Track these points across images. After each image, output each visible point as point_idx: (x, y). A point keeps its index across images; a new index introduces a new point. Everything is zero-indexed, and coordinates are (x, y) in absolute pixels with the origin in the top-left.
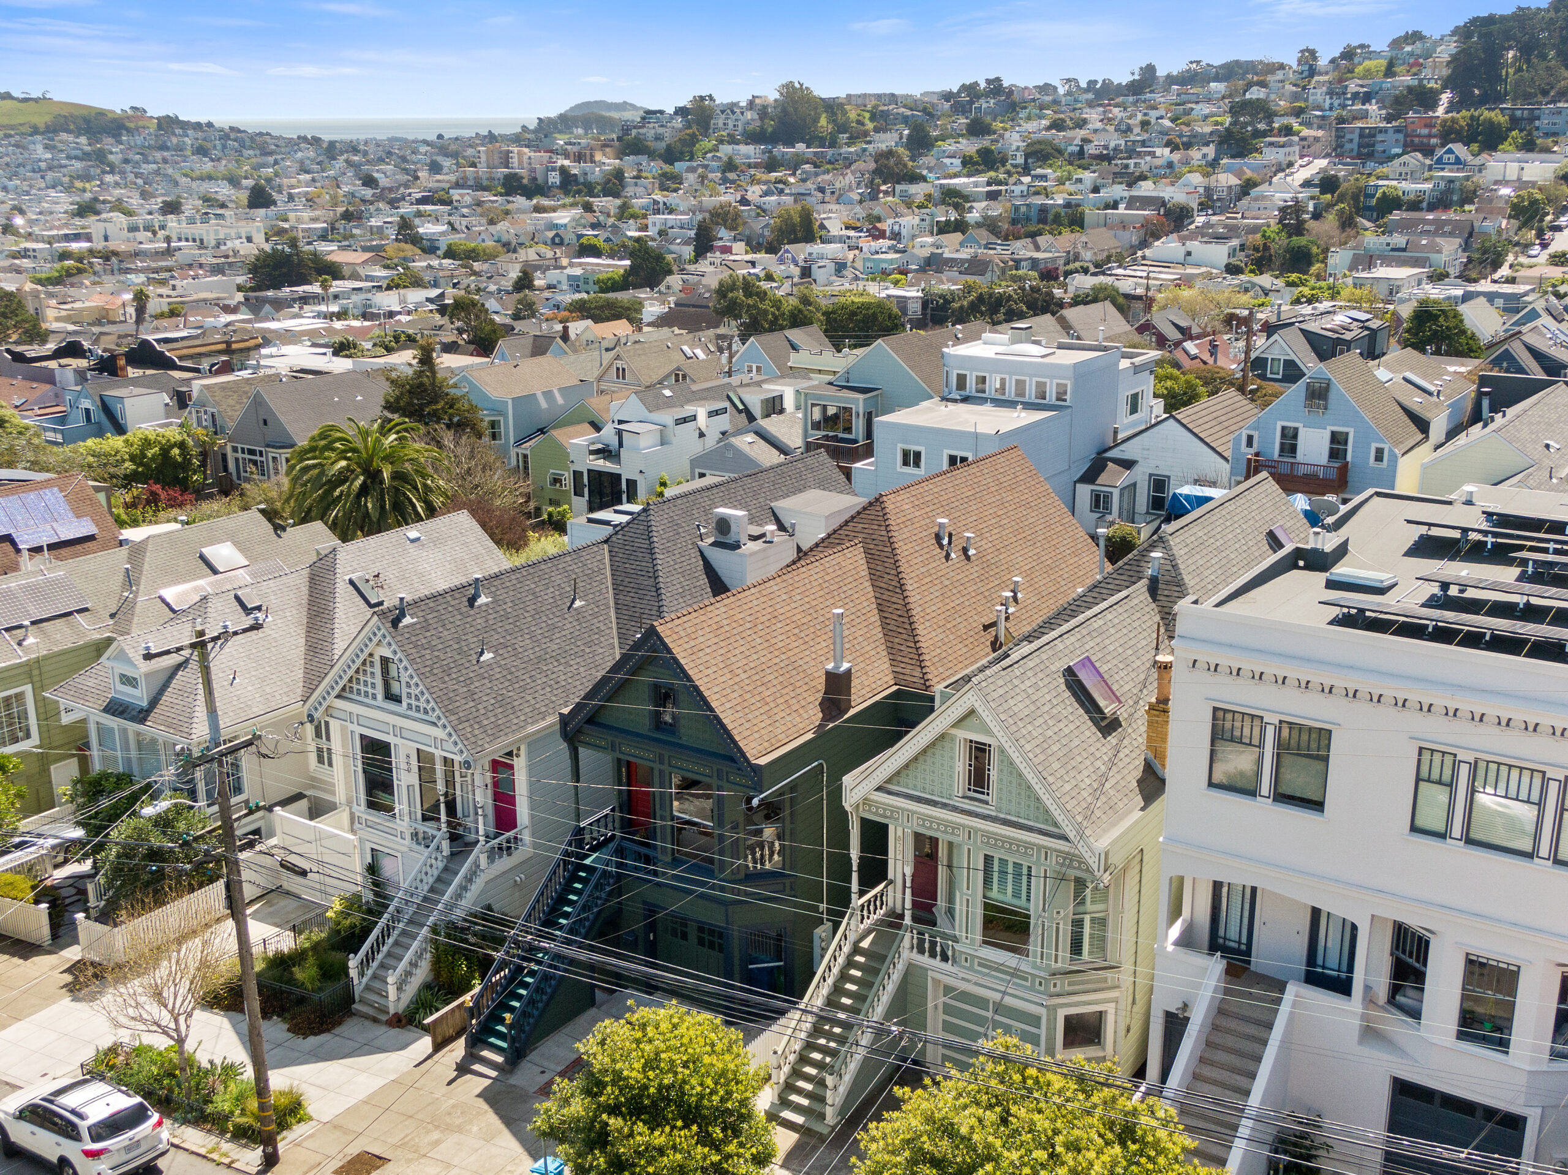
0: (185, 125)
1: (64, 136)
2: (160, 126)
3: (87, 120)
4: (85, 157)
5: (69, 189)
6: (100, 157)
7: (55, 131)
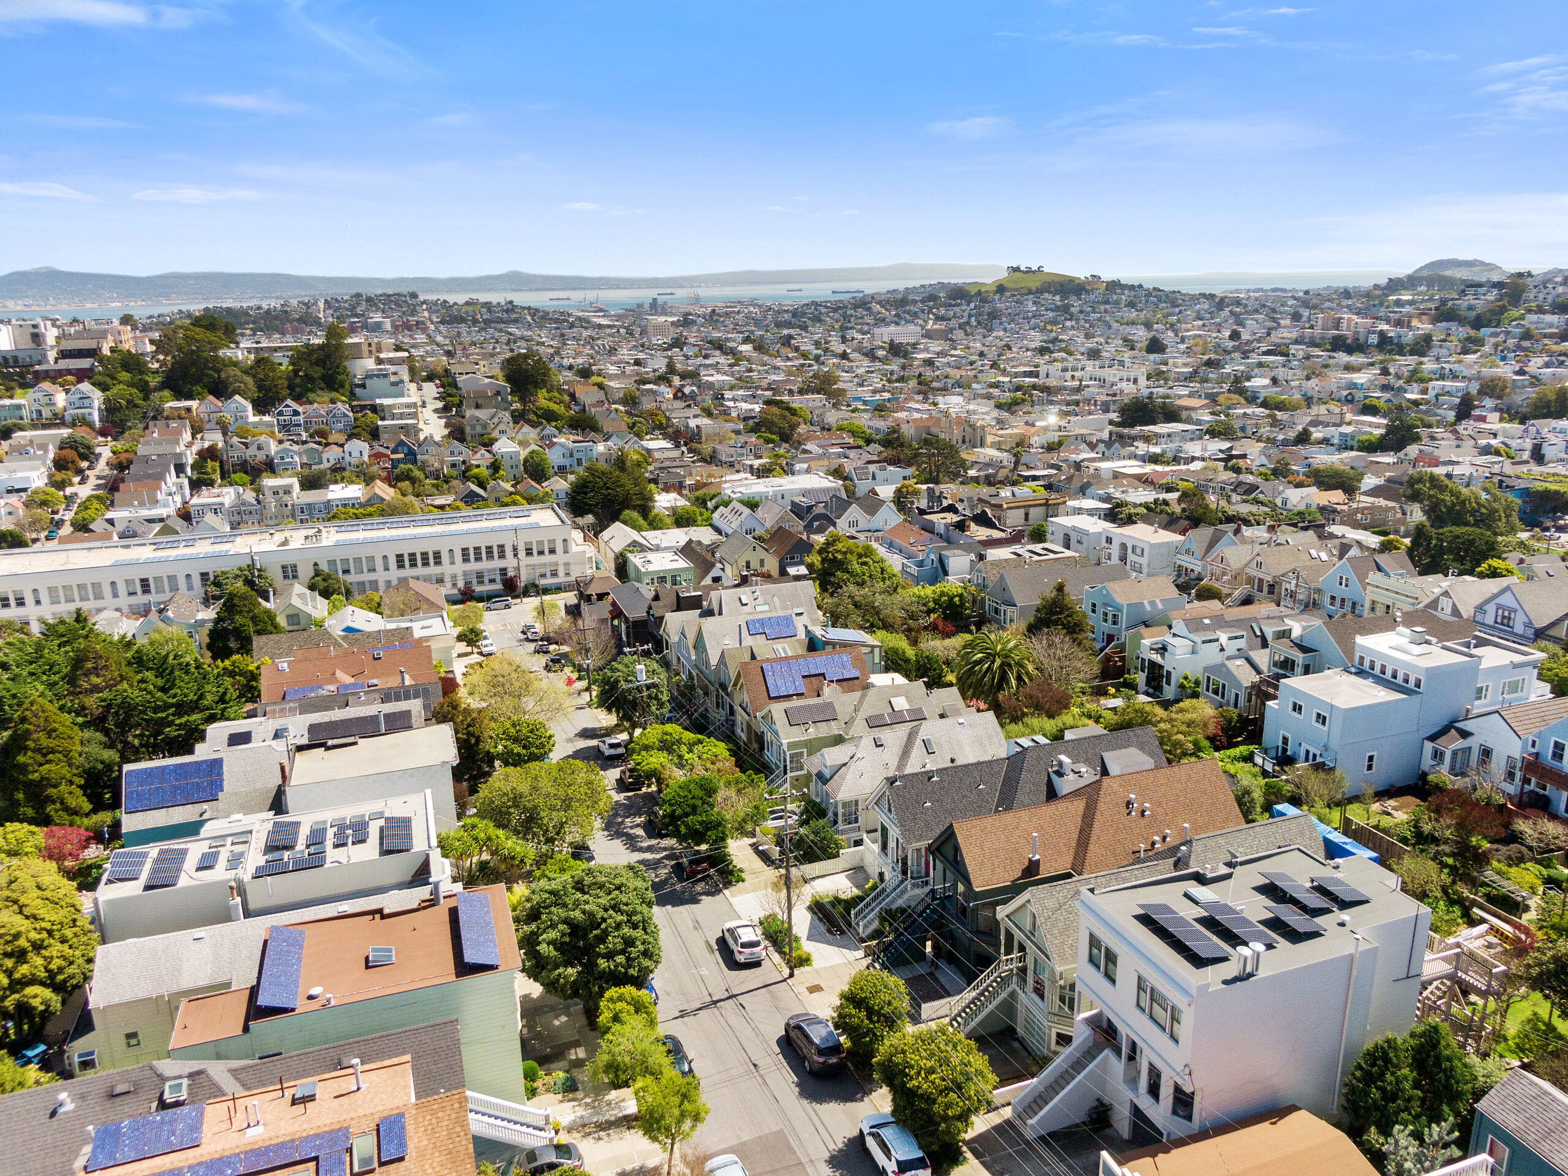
0: (1123, 287)
1: (1046, 295)
2: (1107, 289)
3: (1062, 285)
4: (1057, 309)
5: (1043, 330)
6: (1065, 309)
7: (1042, 292)
